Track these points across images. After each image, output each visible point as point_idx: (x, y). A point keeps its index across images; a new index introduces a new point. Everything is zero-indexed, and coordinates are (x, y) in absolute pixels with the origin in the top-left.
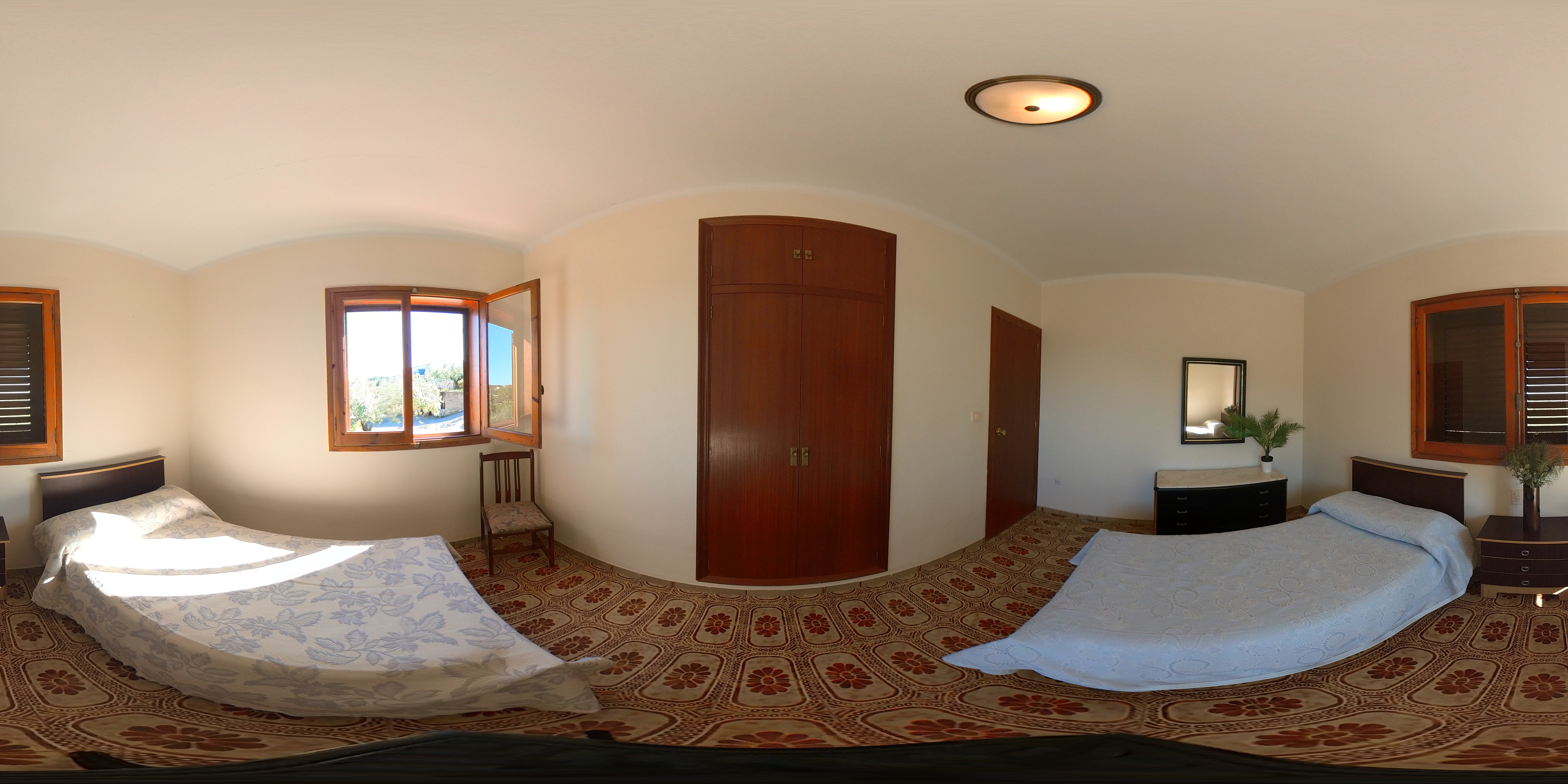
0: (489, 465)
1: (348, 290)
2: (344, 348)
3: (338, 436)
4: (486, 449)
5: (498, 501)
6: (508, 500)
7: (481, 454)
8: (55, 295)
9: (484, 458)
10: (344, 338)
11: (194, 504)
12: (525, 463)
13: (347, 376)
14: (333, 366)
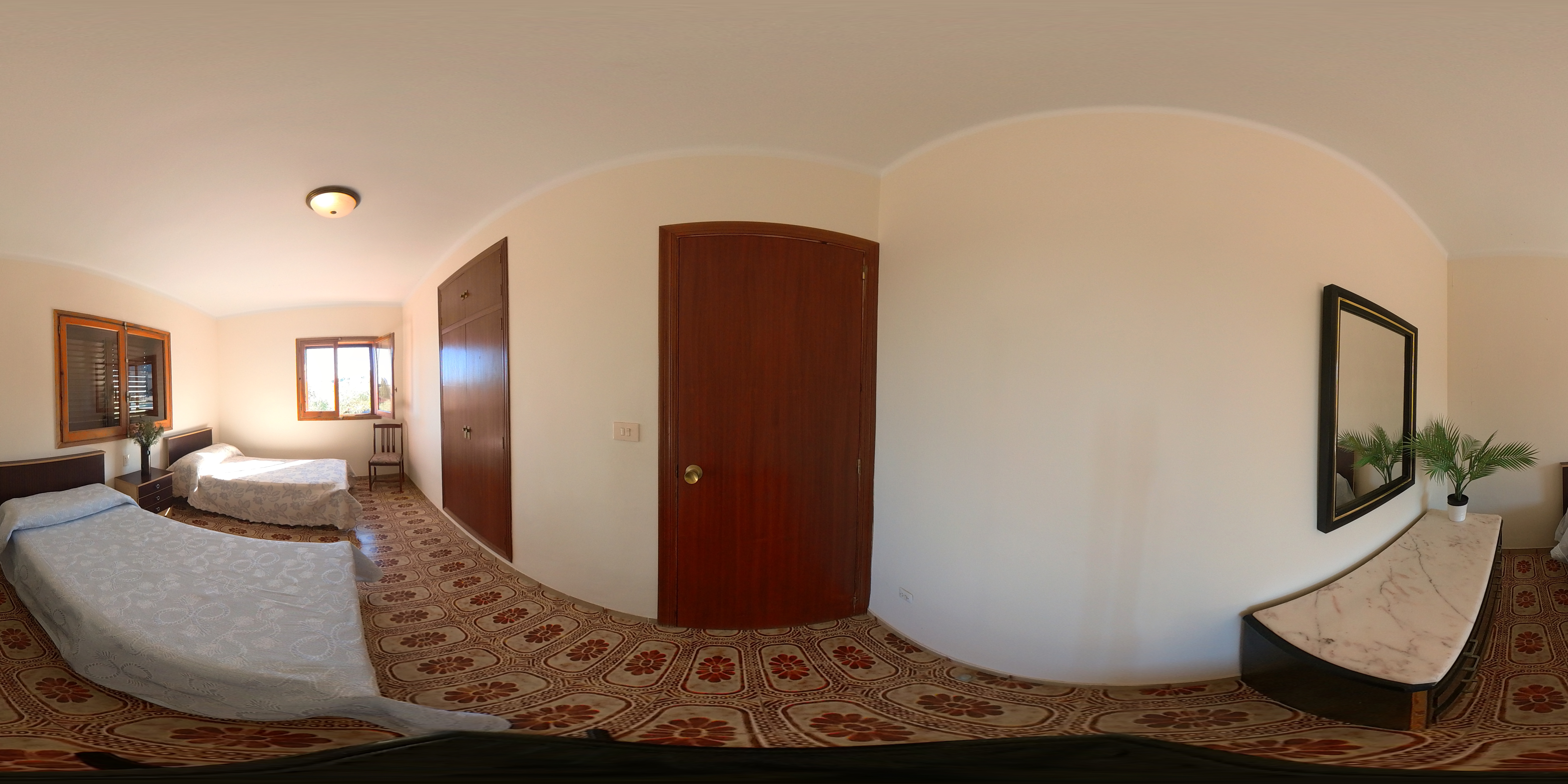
0: (379, 430)
1: (307, 340)
2: (305, 370)
3: (302, 413)
4: (378, 422)
5: (383, 451)
6: (388, 451)
7: (374, 425)
8: (169, 335)
9: (375, 426)
10: (305, 365)
11: (234, 449)
12: (398, 430)
13: (307, 384)
14: (300, 379)
